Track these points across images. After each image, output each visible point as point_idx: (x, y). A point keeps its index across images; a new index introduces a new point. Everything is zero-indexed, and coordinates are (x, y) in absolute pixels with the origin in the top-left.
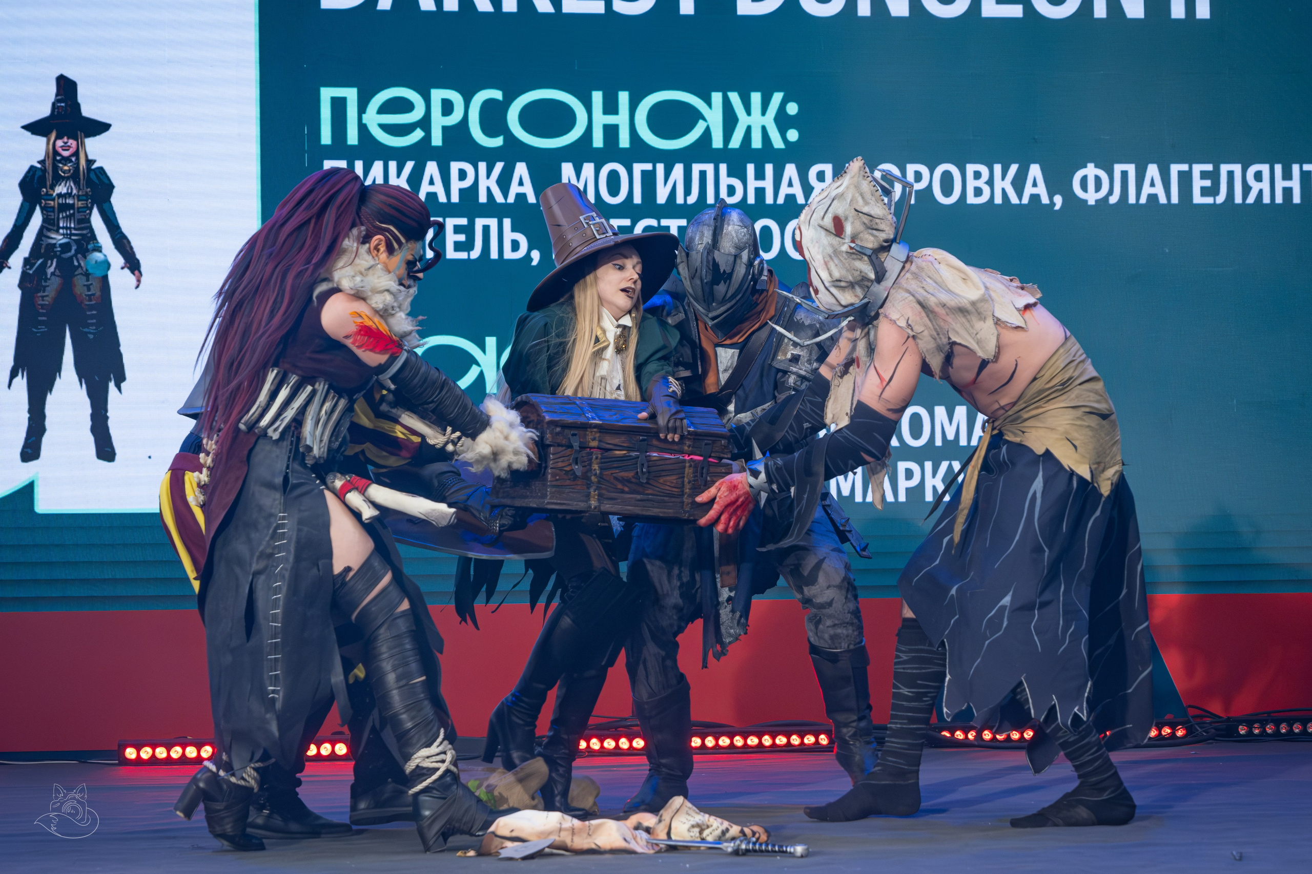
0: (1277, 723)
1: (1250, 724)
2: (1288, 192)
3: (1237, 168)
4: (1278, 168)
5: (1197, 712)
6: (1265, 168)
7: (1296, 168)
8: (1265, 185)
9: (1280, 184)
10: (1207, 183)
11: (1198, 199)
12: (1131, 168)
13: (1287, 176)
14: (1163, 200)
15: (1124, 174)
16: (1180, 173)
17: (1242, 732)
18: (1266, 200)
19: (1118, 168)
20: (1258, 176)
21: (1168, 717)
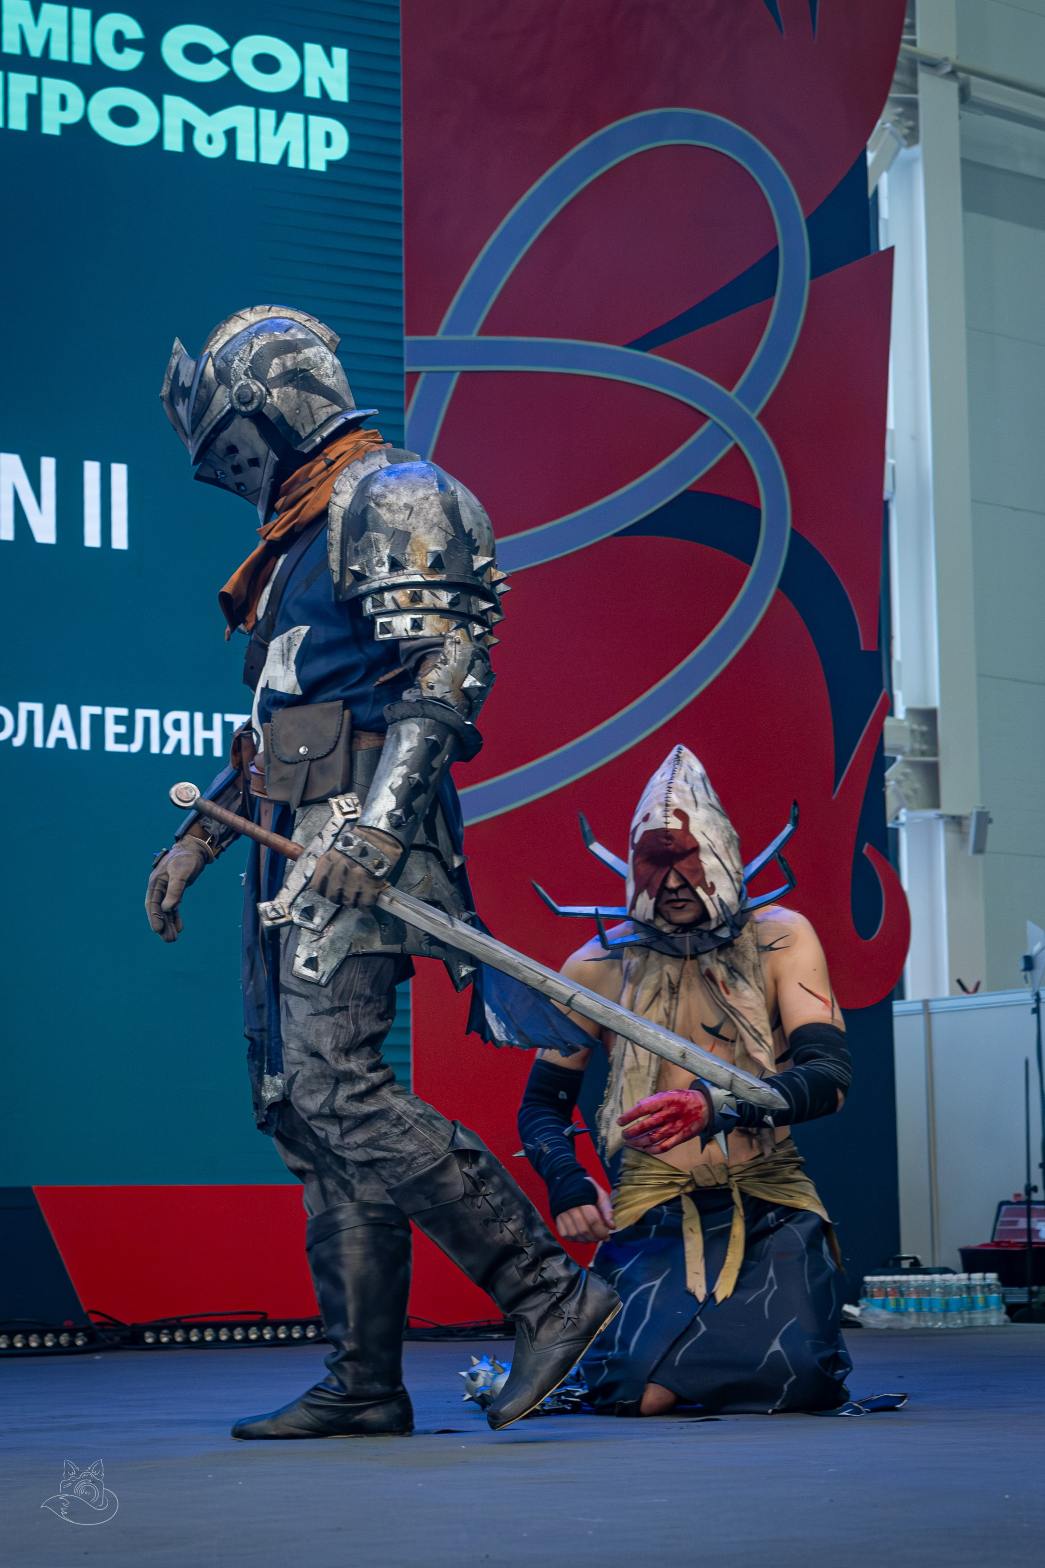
0: (187, 1329)
1: (157, 1331)
2: (208, 744)
3: (154, 714)
4: (199, 717)
5: (102, 1319)
6: (184, 716)
7: (217, 718)
8: (184, 734)
9: (201, 734)
10: (122, 729)
11: (111, 746)
12: (38, 708)
13: (208, 725)
14: (72, 745)
15: (31, 715)
16: (93, 717)
17: (150, 1340)
18: (185, 751)
19: (24, 707)
20: (177, 725)
21: (67, 1323)
